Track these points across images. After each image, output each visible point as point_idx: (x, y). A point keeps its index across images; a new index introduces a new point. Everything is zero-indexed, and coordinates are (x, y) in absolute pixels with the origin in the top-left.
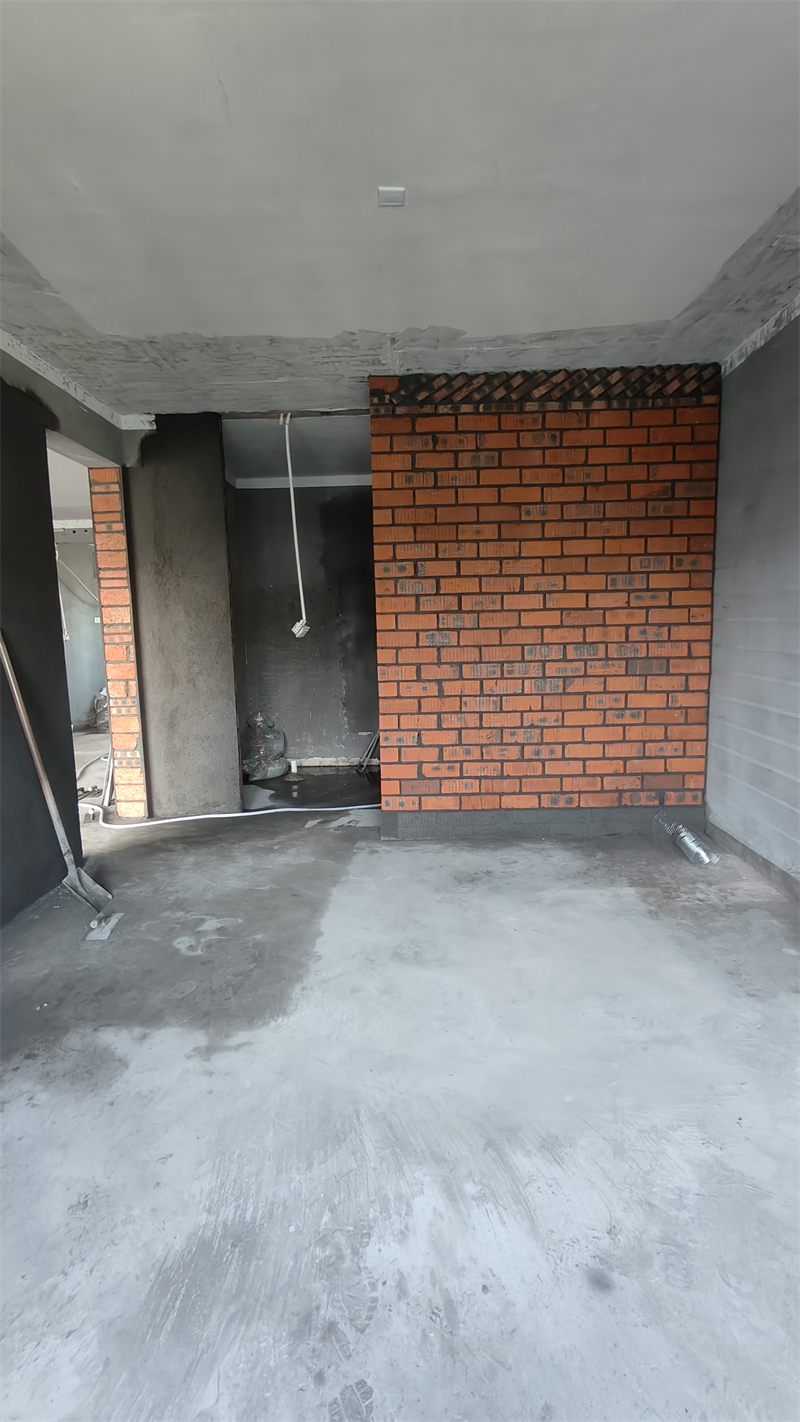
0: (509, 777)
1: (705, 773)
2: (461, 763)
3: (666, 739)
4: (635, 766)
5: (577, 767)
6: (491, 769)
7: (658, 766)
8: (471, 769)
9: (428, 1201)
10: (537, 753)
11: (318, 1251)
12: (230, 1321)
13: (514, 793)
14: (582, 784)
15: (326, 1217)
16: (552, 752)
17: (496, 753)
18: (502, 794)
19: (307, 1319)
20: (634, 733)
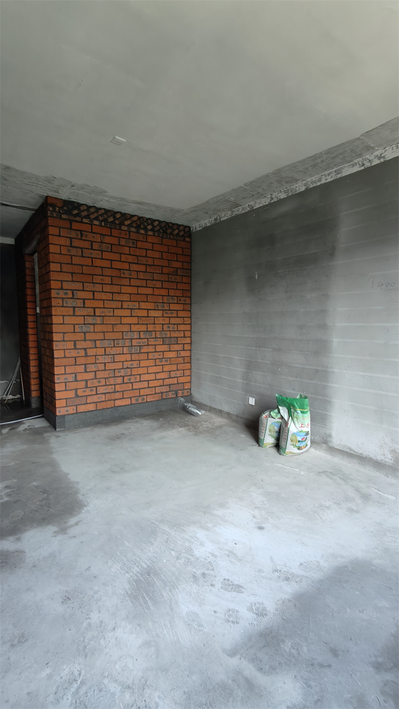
0: (118, 391)
1: (190, 382)
2: (96, 387)
3: (178, 370)
4: (167, 382)
5: (145, 384)
6: (110, 389)
7: (175, 381)
8: (101, 390)
9: (201, 534)
10: (130, 379)
11: (180, 561)
12: (170, 591)
13: (120, 399)
14: (148, 391)
15: (173, 553)
16: (136, 379)
17: (112, 381)
18: (115, 400)
19: (194, 577)
20: (166, 368)
